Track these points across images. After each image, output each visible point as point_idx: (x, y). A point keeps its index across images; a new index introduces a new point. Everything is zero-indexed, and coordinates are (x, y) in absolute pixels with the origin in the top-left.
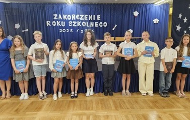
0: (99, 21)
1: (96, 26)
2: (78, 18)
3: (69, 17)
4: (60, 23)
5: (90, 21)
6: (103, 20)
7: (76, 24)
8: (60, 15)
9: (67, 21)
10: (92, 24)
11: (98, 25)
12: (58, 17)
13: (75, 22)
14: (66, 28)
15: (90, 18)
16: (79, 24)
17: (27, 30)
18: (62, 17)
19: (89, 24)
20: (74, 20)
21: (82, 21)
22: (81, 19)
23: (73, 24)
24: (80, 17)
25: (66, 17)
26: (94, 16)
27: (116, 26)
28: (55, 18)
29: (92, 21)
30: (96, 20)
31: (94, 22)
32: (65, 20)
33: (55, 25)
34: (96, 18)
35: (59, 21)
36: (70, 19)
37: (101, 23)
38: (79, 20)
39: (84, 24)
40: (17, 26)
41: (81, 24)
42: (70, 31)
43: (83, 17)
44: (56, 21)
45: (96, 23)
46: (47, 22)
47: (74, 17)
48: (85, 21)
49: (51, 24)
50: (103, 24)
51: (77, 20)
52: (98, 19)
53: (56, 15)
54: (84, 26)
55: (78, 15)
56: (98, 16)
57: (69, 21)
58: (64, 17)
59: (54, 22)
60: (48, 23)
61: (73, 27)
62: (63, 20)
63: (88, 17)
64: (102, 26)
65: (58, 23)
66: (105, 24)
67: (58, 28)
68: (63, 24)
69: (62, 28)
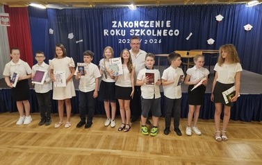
0: (169, 29)
1: (164, 35)
2: (142, 26)
3: (131, 24)
4: (120, 32)
5: (156, 29)
6: (173, 27)
7: (139, 33)
8: (120, 22)
9: (128, 30)
10: (159, 33)
11: (168, 34)
12: (117, 24)
13: (138, 31)
14: (126, 37)
15: (158, 24)
16: (142, 32)
17: (82, 41)
18: (122, 24)
19: (156, 33)
20: (137, 28)
21: (147, 29)
22: (146, 26)
23: (135, 32)
25: (128, 24)
26: (163, 22)
27: (191, 34)
28: (114, 26)
29: (160, 28)
30: (165, 27)
31: (162, 29)
32: (126, 28)
33: (113, 35)
34: (165, 24)
35: (118, 29)
36: (131, 27)
37: (171, 31)
38: (143, 28)
39: (149, 32)
40: (71, 36)
41: (145, 32)
43: (149, 24)
44: (114, 29)
45: (165, 31)
46: (105, 30)
47: (136, 24)
48: (151, 29)
49: (109, 33)
50: (173, 32)
51: (140, 28)
52: (168, 26)
53: (115, 22)
54: (148, 35)
55: (142, 22)
56: (168, 23)
57: (131, 29)
58: (125, 24)
59: (113, 31)
60: (106, 32)
62: (123, 28)
63: (155, 23)
64: (172, 34)
65: (117, 32)
66: (177, 33)
67: (117, 38)
68: (123, 33)
69: (122, 37)
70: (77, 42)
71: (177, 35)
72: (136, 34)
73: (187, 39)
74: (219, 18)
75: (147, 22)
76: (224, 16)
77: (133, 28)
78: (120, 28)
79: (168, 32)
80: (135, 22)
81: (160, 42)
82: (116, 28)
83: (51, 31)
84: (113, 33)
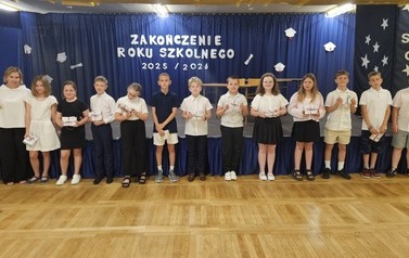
0: (219, 48)
1: (213, 57)
2: (178, 43)
3: (160, 40)
4: (144, 52)
5: (200, 48)
6: (225, 45)
7: (175, 53)
8: (143, 37)
9: (156, 48)
10: (205, 54)
11: (217, 55)
12: (139, 40)
13: (172, 50)
14: (154, 60)
15: (202, 41)
16: (179, 52)
17: (80, 65)
18: (147, 40)
19: (199, 53)
20: (170, 46)
21: (186, 47)
22: (184, 43)
23: (168, 52)
24: (181, 40)
25: (156, 40)
26: (209, 37)
28: (134, 42)
29: (206, 47)
30: (213, 46)
31: (209, 48)
32: (153, 46)
33: (133, 55)
34: (213, 40)
35: (141, 47)
36: (162, 43)
37: (223, 51)
38: (180, 46)
39: (190, 53)
40: (62, 57)
41: (183, 53)
42: (161, 66)
43: (188, 40)
44: (135, 47)
45: (213, 51)
46: (119, 49)
47: (169, 40)
49: (126, 53)
50: (226, 53)
51: (175, 46)
52: (217, 43)
53: (136, 36)
54: (189, 56)
55: (178, 37)
56: (217, 39)
57: (161, 47)
58: (152, 39)
59: (132, 49)
60: (120, 52)
61: (167, 60)
62: (149, 46)
63: (197, 39)
64: (224, 56)
65: (140, 52)
66: (231, 53)
67: (139, 61)
68: (149, 54)
69: (147, 60)
70: (72, 67)
71: (231, 57)
72: (170, 56)
73: (246, 63)
74: (290, 33)
75: (186, 37)
76: (297, 30)
77: (165, 46)
78: (143, 46)
79: (217, 53)
80: (167, 36)
81: (206, 67)
82: (137, 46)
83: (28, 49)
84: (132, 53)
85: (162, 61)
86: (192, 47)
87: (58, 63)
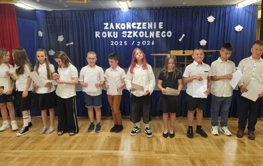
0: (161, 30)
1: (157, 36)
2: (134, 27)
3: (123, 26)
4: (112, 34)
5: (148, 31)
6: (166, 29)
7: (132, 35)
8: (112, 24)
9: (120, 31)
10: (152, 34)
11: (160, 35)
12: (109, 26)
13: (130, 33)
14: (118, 39)
15: (150, 26)
16: (135, 34)
17: (72, 43)
18: (115, 26)
19: (148, 34)
20: (129, 30)
21: (139, 31)
22: (138, 28)
23: (128, 34)
24: (137, 25)
25: (120, 26)
27: (184, 35)
28: (106, 28)
29: (152, 30)
30: (158, 29)
31: (155, 31)
32: (118, 30)
33: (105, 37)
34: (158, 26)
35: (110, 31)
36: (124, 28)
37: (164, 32)
38: (136, 30)
39: (142, 34)
41: (138, 34)
42: (123, 43)
43: (141, 26)
44: (106, 31)
45: (157, 32)
46: (96, 33)
47: (129, 26)
49: (101, 35)
50: (166, 34)
51: (132, 30)
52: (160, 27)
53: (107, 24)
54: (141, 36)
55: (134, 24)
56: (161, 24)
57: (123, 30)
58: (117, 26)
59: (105, 33)
60: (97, 34)
61: (127, 39)
62: (115, 30)
63: (147, 25)
64: (165, 36)
65: (109, 34)
66: (170, 34)
67: (109, 40)
68: (116, 35)
69: (114, 39)
70: (67, 45)
71: (169, 36)
72: (129, 36)
73: (180, 40)
74: (211, 19)
75: (140, 24)
76: (215, 17)
77: (126, 30)
78: (112, 30)
79: (160, 33)
80: (127, 24)
81: (153, 43)
82: (108, 30)
83: (41, 34)
84: (104, 35)
85: (124, 40)
86: (144, 30)
87: (58, 42)
